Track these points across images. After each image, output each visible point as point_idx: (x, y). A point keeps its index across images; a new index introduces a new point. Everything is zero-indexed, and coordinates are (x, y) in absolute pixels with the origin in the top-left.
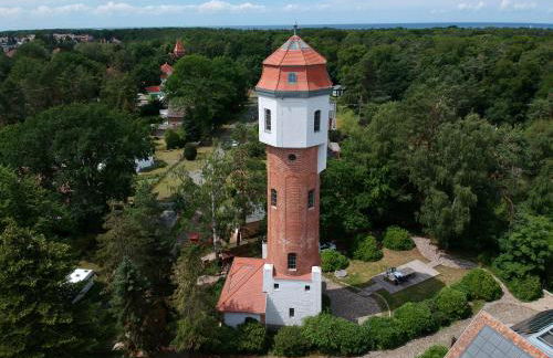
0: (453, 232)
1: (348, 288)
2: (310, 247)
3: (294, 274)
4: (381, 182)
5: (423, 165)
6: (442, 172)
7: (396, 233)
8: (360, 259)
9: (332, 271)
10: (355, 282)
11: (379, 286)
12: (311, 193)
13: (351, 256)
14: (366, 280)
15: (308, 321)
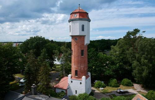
0: (142, 76)
1: (102, 93)
2: (82, 69)
3: (77, 78)
4: (120, 62)
5: (131, 54)
6: (137, 55)
7: (126, 80)
8: (110, 86)
9: (99, 88)
10: (105, 91)
11: (113, 93)
12: (82, 51)
13: (108, 85)
14: (109, 91)
15: (80, 95)
